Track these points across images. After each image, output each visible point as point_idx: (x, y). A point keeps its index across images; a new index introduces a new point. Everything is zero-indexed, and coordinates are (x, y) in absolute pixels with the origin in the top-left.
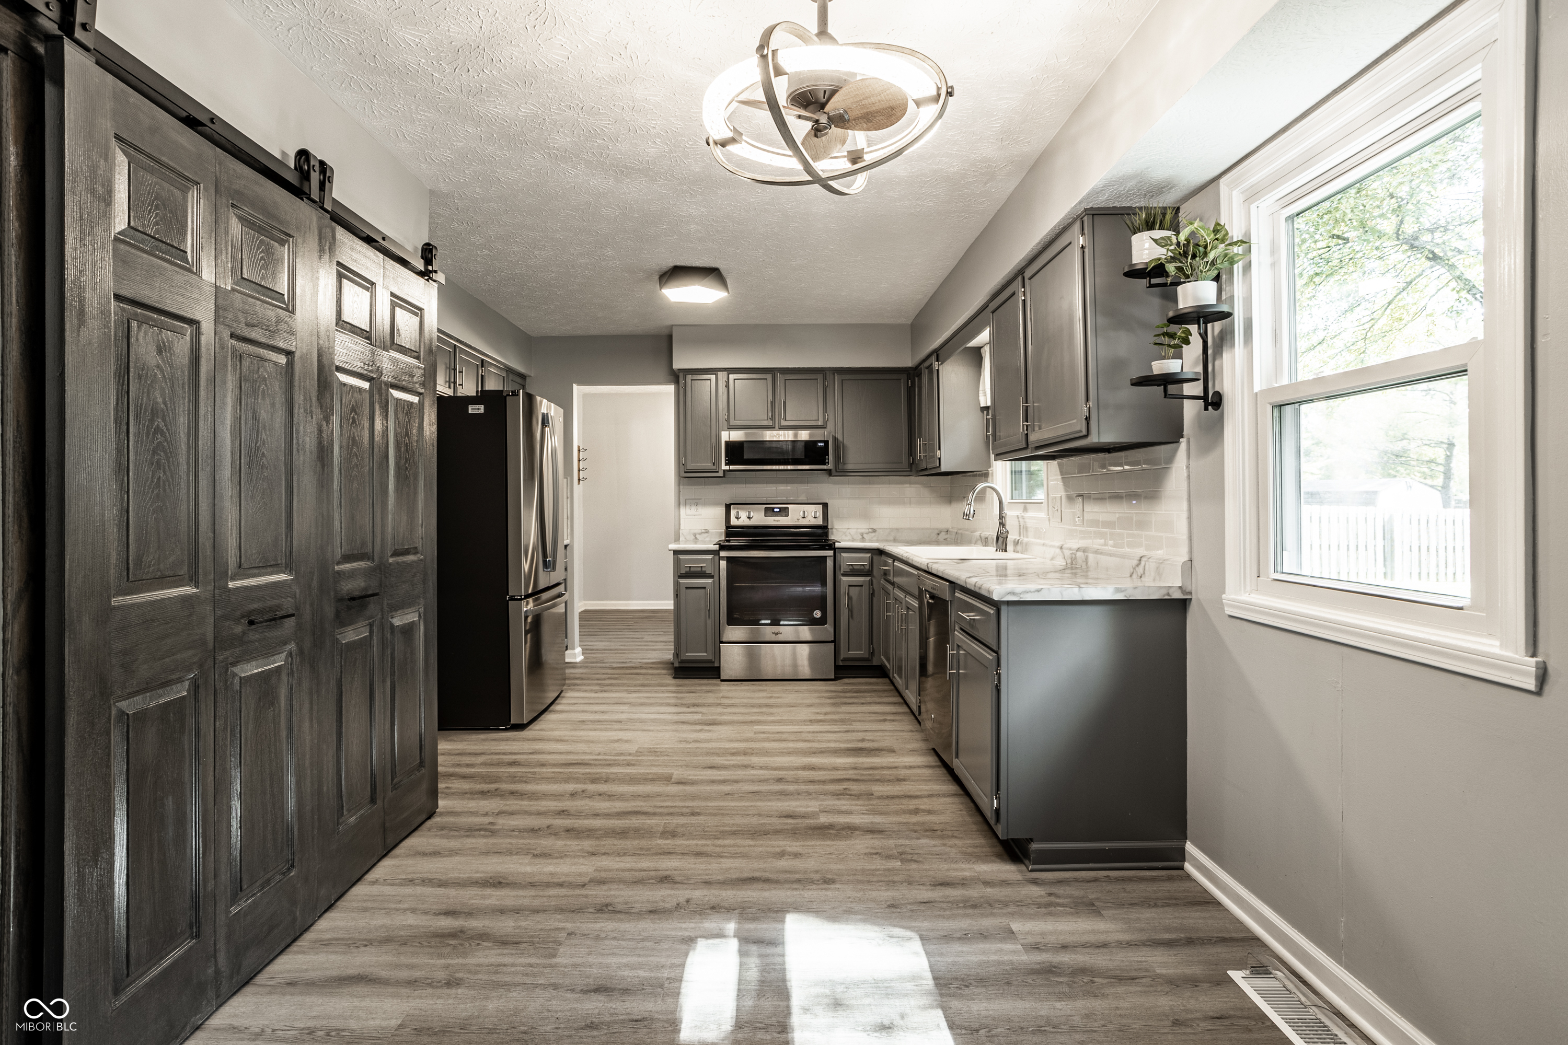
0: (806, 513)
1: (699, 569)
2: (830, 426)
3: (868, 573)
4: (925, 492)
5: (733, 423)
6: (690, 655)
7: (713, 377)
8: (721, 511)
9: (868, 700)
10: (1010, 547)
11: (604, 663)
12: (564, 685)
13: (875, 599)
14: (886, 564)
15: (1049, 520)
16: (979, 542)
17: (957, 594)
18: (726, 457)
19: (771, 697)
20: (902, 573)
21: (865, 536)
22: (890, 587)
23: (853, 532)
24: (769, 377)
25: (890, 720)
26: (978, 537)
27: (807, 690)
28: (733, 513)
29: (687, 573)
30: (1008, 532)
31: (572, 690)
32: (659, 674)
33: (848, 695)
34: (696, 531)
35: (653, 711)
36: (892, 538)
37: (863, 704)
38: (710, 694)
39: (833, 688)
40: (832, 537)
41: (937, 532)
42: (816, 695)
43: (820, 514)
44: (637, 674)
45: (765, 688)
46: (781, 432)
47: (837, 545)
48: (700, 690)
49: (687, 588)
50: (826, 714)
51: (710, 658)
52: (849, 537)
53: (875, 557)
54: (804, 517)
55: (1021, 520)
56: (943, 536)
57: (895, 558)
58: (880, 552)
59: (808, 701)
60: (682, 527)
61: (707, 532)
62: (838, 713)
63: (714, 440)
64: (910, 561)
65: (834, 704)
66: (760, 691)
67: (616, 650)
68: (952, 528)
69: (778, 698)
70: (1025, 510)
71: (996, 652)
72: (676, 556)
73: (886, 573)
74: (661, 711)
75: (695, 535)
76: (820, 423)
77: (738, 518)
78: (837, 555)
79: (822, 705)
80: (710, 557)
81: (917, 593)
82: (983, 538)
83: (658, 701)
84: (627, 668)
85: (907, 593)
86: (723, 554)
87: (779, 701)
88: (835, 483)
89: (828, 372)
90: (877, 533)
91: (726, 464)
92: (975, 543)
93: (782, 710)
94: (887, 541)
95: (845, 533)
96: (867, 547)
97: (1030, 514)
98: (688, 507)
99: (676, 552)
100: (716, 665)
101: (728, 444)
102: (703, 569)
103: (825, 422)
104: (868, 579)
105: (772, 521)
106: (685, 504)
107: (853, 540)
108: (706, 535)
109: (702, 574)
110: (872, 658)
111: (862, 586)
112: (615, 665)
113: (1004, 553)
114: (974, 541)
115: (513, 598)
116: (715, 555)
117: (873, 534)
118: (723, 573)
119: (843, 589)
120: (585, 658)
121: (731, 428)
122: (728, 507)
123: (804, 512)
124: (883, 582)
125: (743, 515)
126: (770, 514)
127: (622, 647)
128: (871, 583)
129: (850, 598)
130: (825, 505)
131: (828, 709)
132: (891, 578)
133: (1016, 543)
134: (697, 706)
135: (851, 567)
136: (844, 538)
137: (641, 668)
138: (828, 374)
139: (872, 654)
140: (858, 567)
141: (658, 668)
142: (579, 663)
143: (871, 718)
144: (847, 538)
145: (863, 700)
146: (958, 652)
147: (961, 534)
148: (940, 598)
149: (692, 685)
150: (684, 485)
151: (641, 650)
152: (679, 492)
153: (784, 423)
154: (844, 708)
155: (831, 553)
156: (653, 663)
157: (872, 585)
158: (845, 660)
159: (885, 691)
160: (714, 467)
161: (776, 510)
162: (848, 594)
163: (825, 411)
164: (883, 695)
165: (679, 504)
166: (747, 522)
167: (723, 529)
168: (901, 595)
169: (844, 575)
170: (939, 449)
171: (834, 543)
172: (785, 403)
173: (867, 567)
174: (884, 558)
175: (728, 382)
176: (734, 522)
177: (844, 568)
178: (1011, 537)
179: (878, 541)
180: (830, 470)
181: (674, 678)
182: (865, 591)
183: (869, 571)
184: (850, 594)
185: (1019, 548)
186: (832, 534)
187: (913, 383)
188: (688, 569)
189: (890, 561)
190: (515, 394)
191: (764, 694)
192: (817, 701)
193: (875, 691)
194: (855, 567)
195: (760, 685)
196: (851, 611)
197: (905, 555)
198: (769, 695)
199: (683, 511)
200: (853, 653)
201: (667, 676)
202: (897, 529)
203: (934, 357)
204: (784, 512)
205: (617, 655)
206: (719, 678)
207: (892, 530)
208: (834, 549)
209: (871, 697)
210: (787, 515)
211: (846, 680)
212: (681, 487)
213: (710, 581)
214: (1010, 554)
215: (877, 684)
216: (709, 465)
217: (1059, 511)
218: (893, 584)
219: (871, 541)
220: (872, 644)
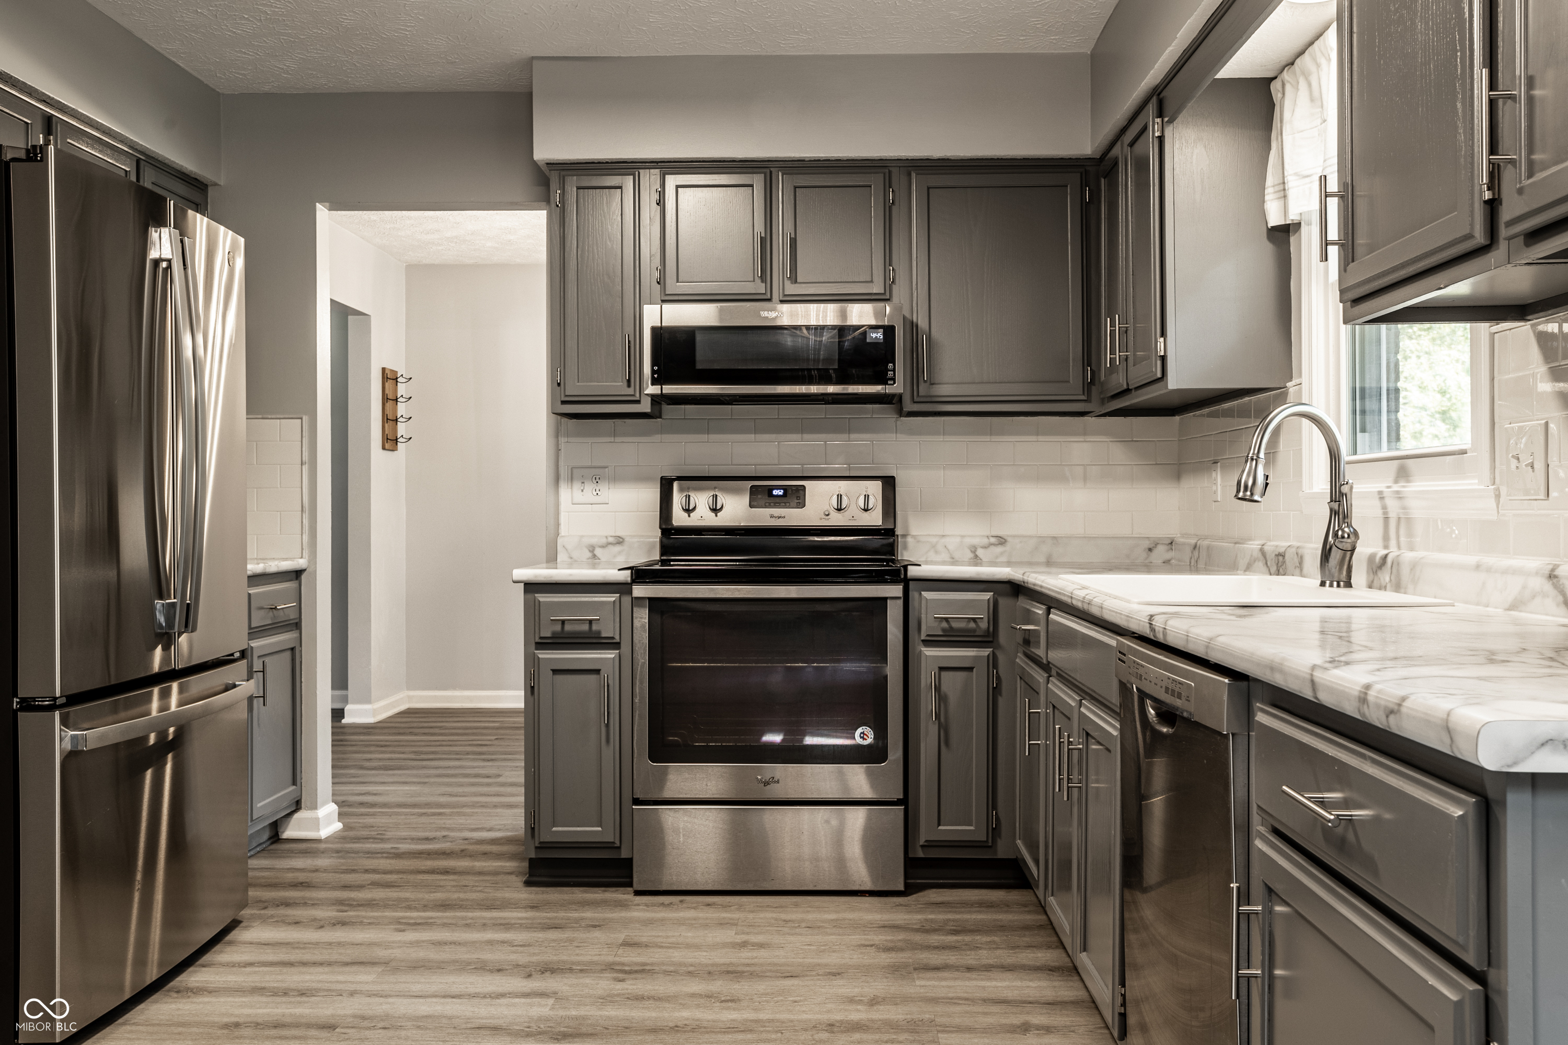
0: (845, 498)
1: (585, 627)
2: (900, 293)
3: (988, 639)
4: (1118, 453)
5: (673, 287)
6: (563, 831)
7: (628, 182)
8: (650, 495)
9: (985, 957)
10: (1359, 576)
11: (382, 840)
12: (244, 905)
13: (1001, 701)
14: (1029, 617)
15: (1498, 496)
16: (1260, 565)
17: (1260, 717)
18: (653, 365)
19: (744, 944)
20: (1069, 639)
21: (980, 552)
22: (1039, 676)
23: (952, 543)
24: (758, 181)
25: (1038, 1028)
26: (1257, 554)
27: (837, 924)
28: (678, 499)
29: (555, 636)
30: (1356, 533)
31: (264, 920)
32: (496, 873)
33: (935, 939)
34: (594, 541)
35: (433, 988)
36: (1042, 559)
37: (969, 969)
38: (597, 934)
39: (900, 917)
40: (904, 555)
41: (1147, 544)
42: (857, 938)
43: (876, 501)
44: (446, 872)
45: (736, 915)
46: (785, 307)
47: (913, 571)
48: (577, 921)
49: (555, 672)
50: (874, 1002)
51: (609, 838)
52: (945, 556)
53: (1002, 602)
54: (839, 509)
55: (1391, 503)
56: (1161, 553)
57: (1052, 603)
58: (1016, 589)
59: (833, 960)
60: (563, 531)
61: (620, 541)
62: (906, 1000)
63: (629, 329)
64: (1095, 611)
65: (896, 970)
66: (722, 924)
67: (428, 805)
68: (1183, 535)
69: (761, 946)
70: (1403, 474)
71: (1478, 977)
72: (530, 596)
73: (1028, 640)
74: (455, 989)
75: (592, 549)
76: (877, 288)
77: (688, 511)
78: (913, 595)
79: (866, 971)
80: (611, 598)
81: (1114, 698)
82: (1271, 556)
83: (463, 955)
84: (429, 854)
85: (1085, 693)
86: (639, 591)
87: (763, 956)
88: (911, 432)
89: (895, 171)
90: (1007, 547)
91: (655, 381)
92: (1248, 568)
93: (761, 986)
94: (1030, 564)
95: (934, 546)
96: (984, 577)
97: (1415, 487)
98: (577, 486)
99: (531, 587)
100: (624, 854)
101: (658, 333)
102: (595, 627)
103: (890, 284)
104: (986, 652)
105: (766, 517)
106: (571, 479)
107: (954, 562)
108: (617, 548)
109: (592, 641)
110: (994, 841)
111: (970, 669)
112: (404, 847)
113: (1343, 591)
114: (1243, 563)
115: (28, 705)
116: (622, 593)
117: (999, 549)
118: (642, 637)
119: (926, 677)
120: (347, 827)
121: (668, 299)
122: (666, 486)
123: (840, 497)
124: (1020, 660)
125: (702, 500)
126: (762, 502)
127: (443, 799)
128: (993, 662)
129: (942, 698)
130: (889, 483)
131: (879, 986)
132: (1040, 652)
133: (1378, 565)
134: (553, 971)
135: (945, 625)
136: (932, 556)
137: (463, 854)
138: (898, 178)
139: (995, 832)
140: (962, 625)
141: (499, 856)
142: (327, 840)
143: (990, 1020)
144: (938, 558)
145: (970, 958)
146: (1270, 911)
147: (1209, 548)
148: (1198, 725)
149: (564, 905)
150: (568, 435)
151: (483, 806)
152: (558, 450)
153: (791, 289)
154: (925, 984)
155: (895, 590)
156: (494, 841)
157: (995, 666)
158: (929, 845)
159: (1026, 928)
160: (630, 391)
161: (775, 492)
162: (938, 689)
163: (888, 260)
164: (1027, 940)
165: (557, 480)
166: (711, 520)
167: (655, 535)
168: (1069, 698)
169: (928, 643)
170: (1163, 334)
171: (905, 567)
172: (794, 242)
173: (984, 625)
174: (1023, 602)
175: (662, 194)
176: (679, 518)
177: (929, 625)
178: (1364, 550)
179: (1009, 564)
180: (900, 397)
181: (528, 883)
182: (978, 682)
183: (987, 633)
184: (944, 688)
185: (1385, 577)
186: (905, 547)
187: (1096, 195)
188: (558, 628)
189: (1039, 610)
190: (35, 155)
191: (729, 935)
192: (856, 958)
193: (1001, 928)
194: (955, 625)
195: (724, 907)
196: (944, 729)
197: (1080, 594)
198: (740, 939)
199: (567, 494)
200: (950, 829)
201: (513, 878)
202: (1054, 538)
203: (1151, 108)
204: (795, 496)
205: (424, 819)
206: (630, 885)
207: (1042, 539)
208: (907, 582)
209: (993, 946)
210: (802, 505)
211: (933, 895)
212: (562, 440)
213: (610, 655)
214: (1360, 593)
215: (1005, 906)
216: (618, 387)
217: (1539, 466)
218: (1046, 667)
219: (993, 564)
220: (994, 807)
